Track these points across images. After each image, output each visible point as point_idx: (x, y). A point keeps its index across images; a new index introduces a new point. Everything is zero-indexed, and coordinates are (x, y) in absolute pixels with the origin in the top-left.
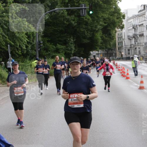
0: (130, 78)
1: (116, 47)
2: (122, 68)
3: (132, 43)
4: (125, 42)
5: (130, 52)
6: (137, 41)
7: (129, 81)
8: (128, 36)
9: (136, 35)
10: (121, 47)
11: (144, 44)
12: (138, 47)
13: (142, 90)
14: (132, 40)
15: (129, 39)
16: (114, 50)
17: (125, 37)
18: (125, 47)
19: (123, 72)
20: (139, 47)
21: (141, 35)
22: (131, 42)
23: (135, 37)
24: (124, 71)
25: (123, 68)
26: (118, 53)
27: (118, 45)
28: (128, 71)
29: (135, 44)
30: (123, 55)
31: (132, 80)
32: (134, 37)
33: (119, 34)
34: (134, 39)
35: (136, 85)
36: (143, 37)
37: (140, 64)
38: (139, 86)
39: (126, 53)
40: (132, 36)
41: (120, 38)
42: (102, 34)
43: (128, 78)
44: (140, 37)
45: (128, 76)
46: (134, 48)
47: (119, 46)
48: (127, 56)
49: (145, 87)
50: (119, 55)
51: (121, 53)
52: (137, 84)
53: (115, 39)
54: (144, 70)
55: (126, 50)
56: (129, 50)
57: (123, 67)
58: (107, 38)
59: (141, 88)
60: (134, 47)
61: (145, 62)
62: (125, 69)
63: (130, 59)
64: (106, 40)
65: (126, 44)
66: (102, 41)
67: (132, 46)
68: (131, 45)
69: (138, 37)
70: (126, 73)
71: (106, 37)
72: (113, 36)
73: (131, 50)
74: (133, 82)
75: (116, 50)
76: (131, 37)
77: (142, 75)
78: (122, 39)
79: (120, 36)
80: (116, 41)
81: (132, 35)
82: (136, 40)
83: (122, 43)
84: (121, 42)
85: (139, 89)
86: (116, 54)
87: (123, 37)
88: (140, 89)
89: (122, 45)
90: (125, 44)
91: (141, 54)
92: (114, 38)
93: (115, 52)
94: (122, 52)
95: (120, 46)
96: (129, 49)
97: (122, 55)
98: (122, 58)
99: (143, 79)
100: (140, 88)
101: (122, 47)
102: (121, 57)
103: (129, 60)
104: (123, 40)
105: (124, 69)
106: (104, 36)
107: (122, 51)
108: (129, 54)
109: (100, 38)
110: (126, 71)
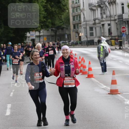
0: (94, 76)
1: (69, 24)
2: (80, 60)
3: (97, 17)
4: (84, 14)
5: (94, 31)
6: (104, 13)
7: (93, 82)
8: (90, 5)
9: (103, 3)
10: (78, 24)
11: (116, 18)
12: (106, 23)
13: (114, 95)
14: (96, 11)
15: (91, 9)
16: (67, 29)
17: (84, 6)
18: (85, 23)
19: (82, 65)
20: (109, 22)
21: (112, 3)
22: (94, 14)
23: (102, 6)
24: (84, 65)
25: (83, 59)
26: (73, 34)
27: (74, 20)
28: (90, 63)
29: (102, 17)
30: (82, 38)
31: (97, 80)
32: (99, 6)
33: (75, 3)
34: (99, 9)
35: (105, 87)
36: (114, 5)
37: (111, 51)
38: (109, 88)
39: (87, 33)
40: (97, 5)
41: (75, 8)
42: (46, 3)
43: (90, 76)
44: (110, 5)
45: (90, 73)
46: (101, 25)
47: (74, 22)
48: (89, 39)
49: (119, 91)
50: (74, 37)
51: (79, 34)
52: (106, 85)
53: (67, 11)
54: (117, 61)
55: (86, 28)
56: (91, 29)
57: (81, 58)
58: (53, 9)
59: (113, 92)
60: (99, 23)
61: (120, 49)
62: (86, 60)
63: (94, 45)
64: (52, 12)
65: (87, 19)
66: (46, 13)
67: (97, 21)
68: (95, 20)
69: (106, 6)
70: (87, 68)
71: (52, 7)
72: (64, 4)
73: (95, 28)
74: (99, 82)
75: (70, 29)
76: (95, 6)
77: (114, 70)
78: (80, 9)
79: (76, 5)
80: (69, 13)
81: (96, 2)
82: (103, 11)
83: (80, 17)
84: (77, 16)
85: (109, 94)
86: (69, 35)
87: (82, 7)
88: (112, 94)
89: (80, 20)
90: (84, 18)
91: (113, 35)
92: (65, 8)
93: (67, 32)
94: (80, 32)
95: (77, 21)
96: (92, 26)
97: (80, 37)
98: (79, 43)
99: (116, 77)
100: (110, 92)
101: (80, 23)
102: (78, 40)
103: (92, 46)
104: (81, 11)
105: (84, 62)
106: (49, 6)
107: (80, 30)
108: (92, 34)
109: (43, 9)
110: (86, 64)
